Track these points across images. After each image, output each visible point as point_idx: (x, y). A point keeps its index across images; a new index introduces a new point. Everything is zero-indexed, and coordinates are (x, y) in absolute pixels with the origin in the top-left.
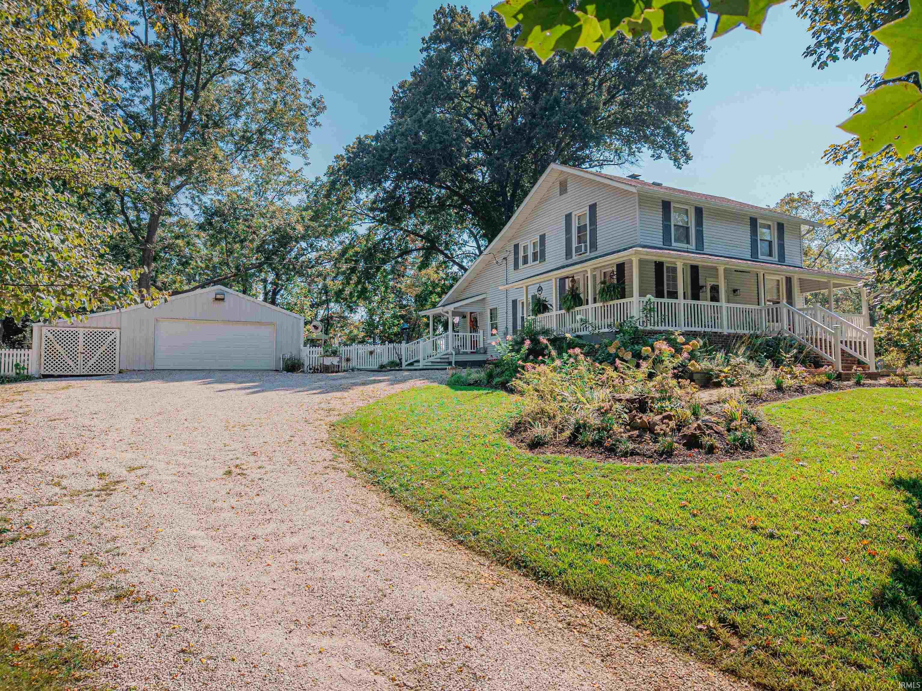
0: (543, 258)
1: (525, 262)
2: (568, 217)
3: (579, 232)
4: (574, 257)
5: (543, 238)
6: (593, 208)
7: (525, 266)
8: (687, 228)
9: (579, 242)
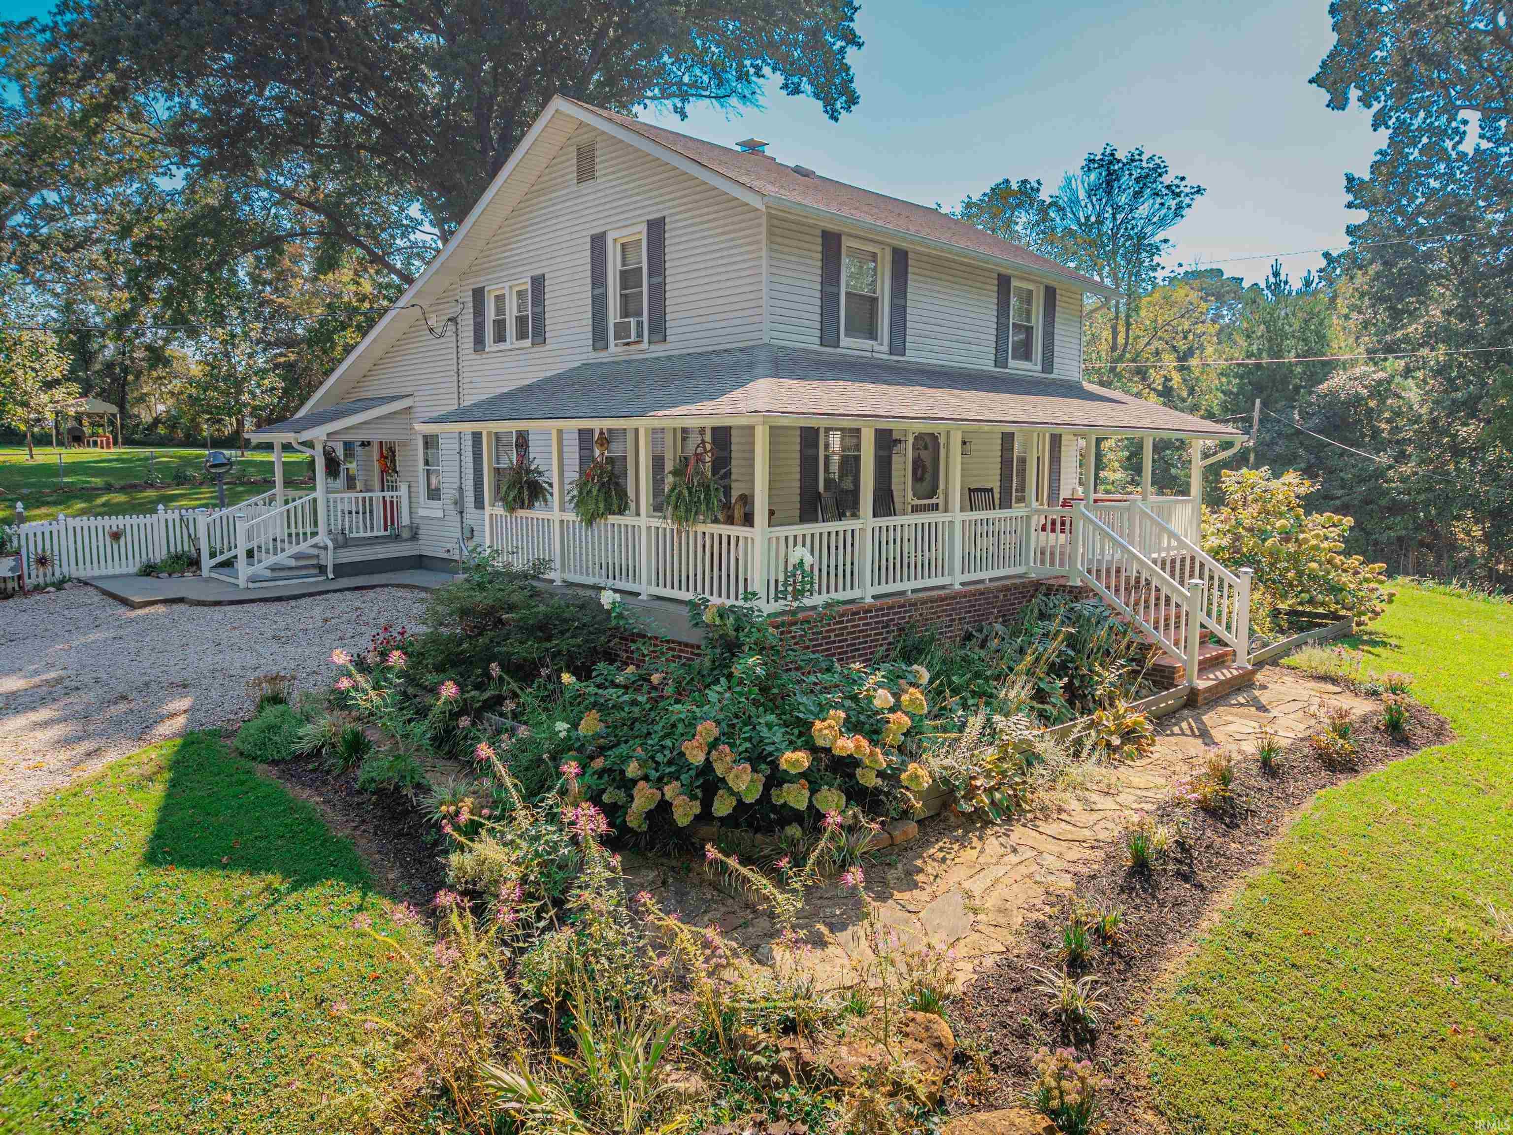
0: (540, 336)
1: (500, 337)
2: (598, 243)
3: (624, 286)
4: (612, 348)
5: (538, 283)
6: (656, 228)
7: (501, 346)
8: (873, 301)
9: (625, 313)
